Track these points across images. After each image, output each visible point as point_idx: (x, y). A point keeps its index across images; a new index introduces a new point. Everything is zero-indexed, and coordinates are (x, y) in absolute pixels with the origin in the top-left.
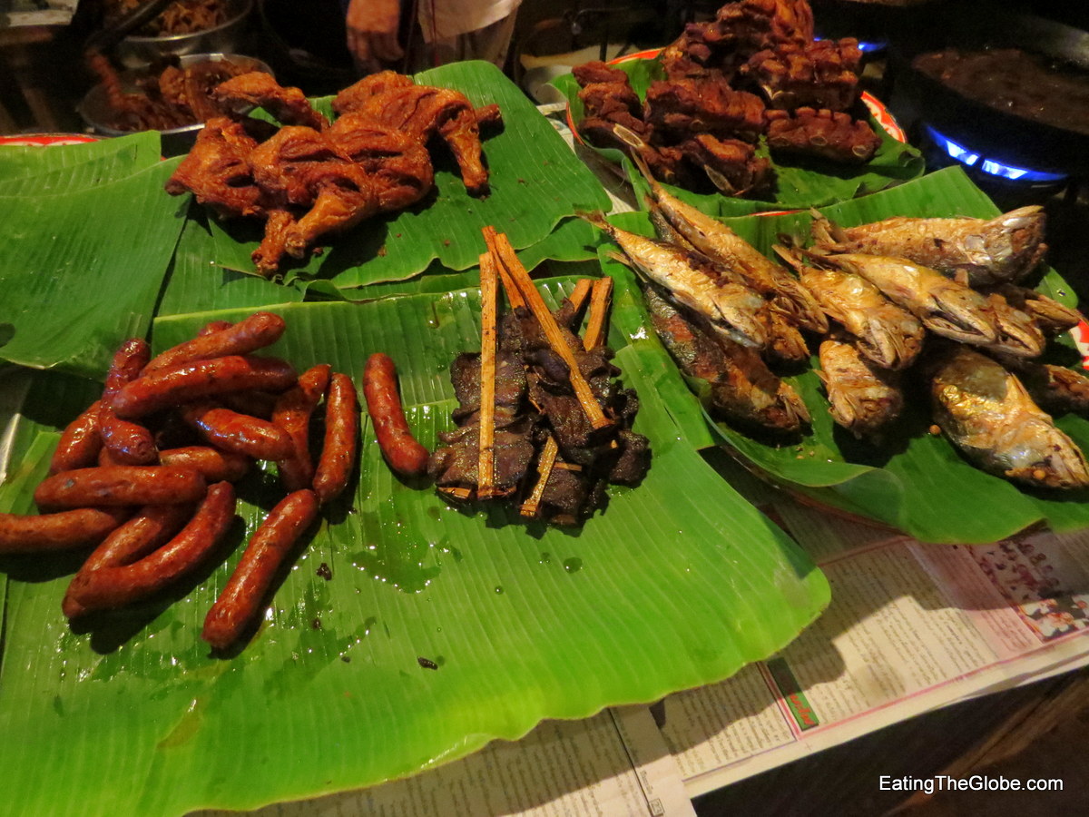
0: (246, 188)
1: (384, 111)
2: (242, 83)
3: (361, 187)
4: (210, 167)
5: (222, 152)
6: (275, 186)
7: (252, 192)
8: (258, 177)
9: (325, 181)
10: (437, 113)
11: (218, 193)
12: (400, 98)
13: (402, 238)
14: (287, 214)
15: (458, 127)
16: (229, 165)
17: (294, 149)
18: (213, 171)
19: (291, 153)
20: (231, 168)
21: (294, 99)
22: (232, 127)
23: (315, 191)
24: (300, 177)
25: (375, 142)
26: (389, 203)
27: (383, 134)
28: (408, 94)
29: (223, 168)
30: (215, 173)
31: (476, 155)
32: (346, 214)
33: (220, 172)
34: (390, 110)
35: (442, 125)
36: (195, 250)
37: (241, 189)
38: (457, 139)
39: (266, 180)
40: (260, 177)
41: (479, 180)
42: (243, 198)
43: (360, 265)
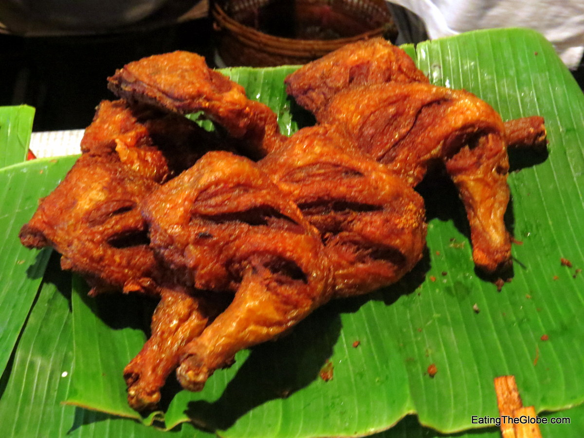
0: (135, 249)
1: (364, 123)
2: (158, 71)
3: (311, 275)
4: (88, 213)
5: (109, 189)
6: (178, 259)
7: (142, 258)
8: (156, 239)
9: (256, 261)
10: (446, 138)
11: (92, 259)
12: (392, 104)
13: (360, 348)
14: (189, 300)
15: (477, 164)
16: (116, 212)
17: (219, 199)
18: (91, 219)
19: (211, 206)
20: (117, 217)
21: (231, 107)
22: (132, 133)
23: (237, 271)
24: (218, 249)
25: (342, 188)
26: (350, 287)
27: (356, 172)
28: (405, 97)
29: (108, 215)
30: (94, 223)
31: (499, 212)
32: (279, 324)
33: (102, 223)
34: (373, 123)
35: (450, 156)
36: (43, 349)
37: (127, 252)
38: (472, 183)
39: (166, 247)
40: (158, 242)
41: (498, 256)
42: (128, 265)
43: (288, 396)
